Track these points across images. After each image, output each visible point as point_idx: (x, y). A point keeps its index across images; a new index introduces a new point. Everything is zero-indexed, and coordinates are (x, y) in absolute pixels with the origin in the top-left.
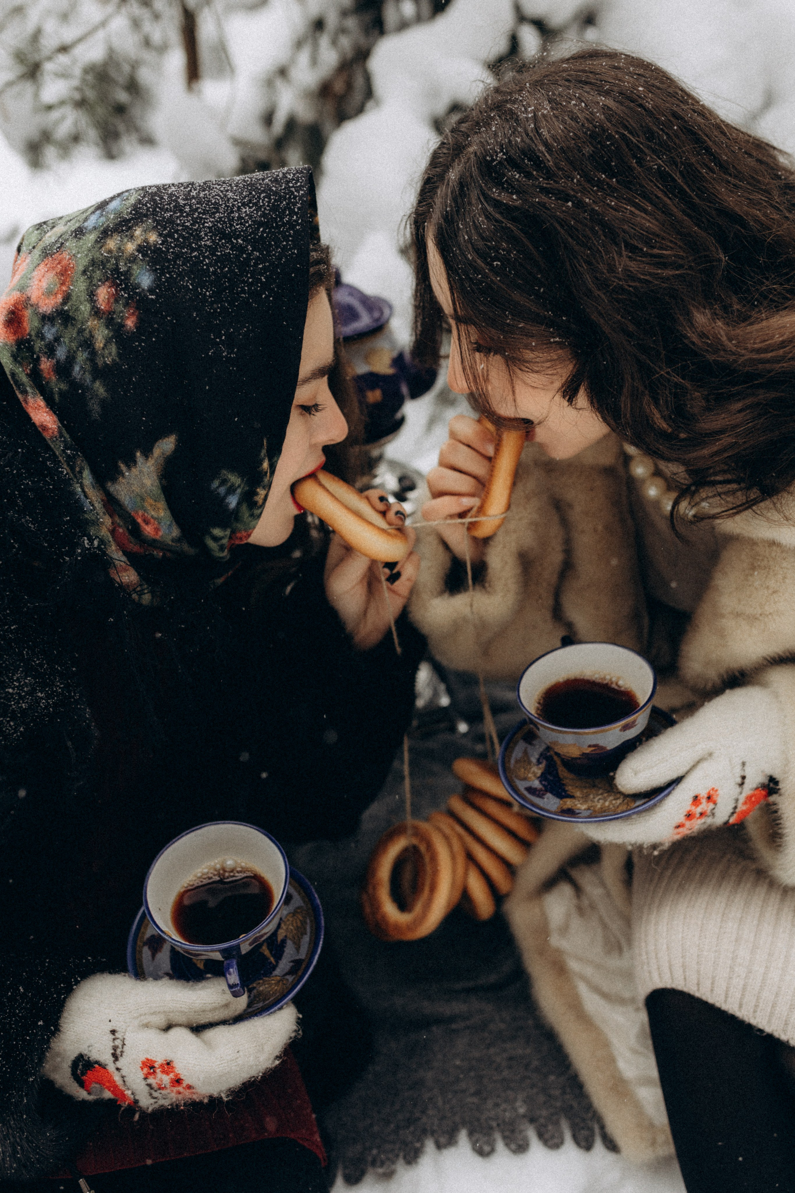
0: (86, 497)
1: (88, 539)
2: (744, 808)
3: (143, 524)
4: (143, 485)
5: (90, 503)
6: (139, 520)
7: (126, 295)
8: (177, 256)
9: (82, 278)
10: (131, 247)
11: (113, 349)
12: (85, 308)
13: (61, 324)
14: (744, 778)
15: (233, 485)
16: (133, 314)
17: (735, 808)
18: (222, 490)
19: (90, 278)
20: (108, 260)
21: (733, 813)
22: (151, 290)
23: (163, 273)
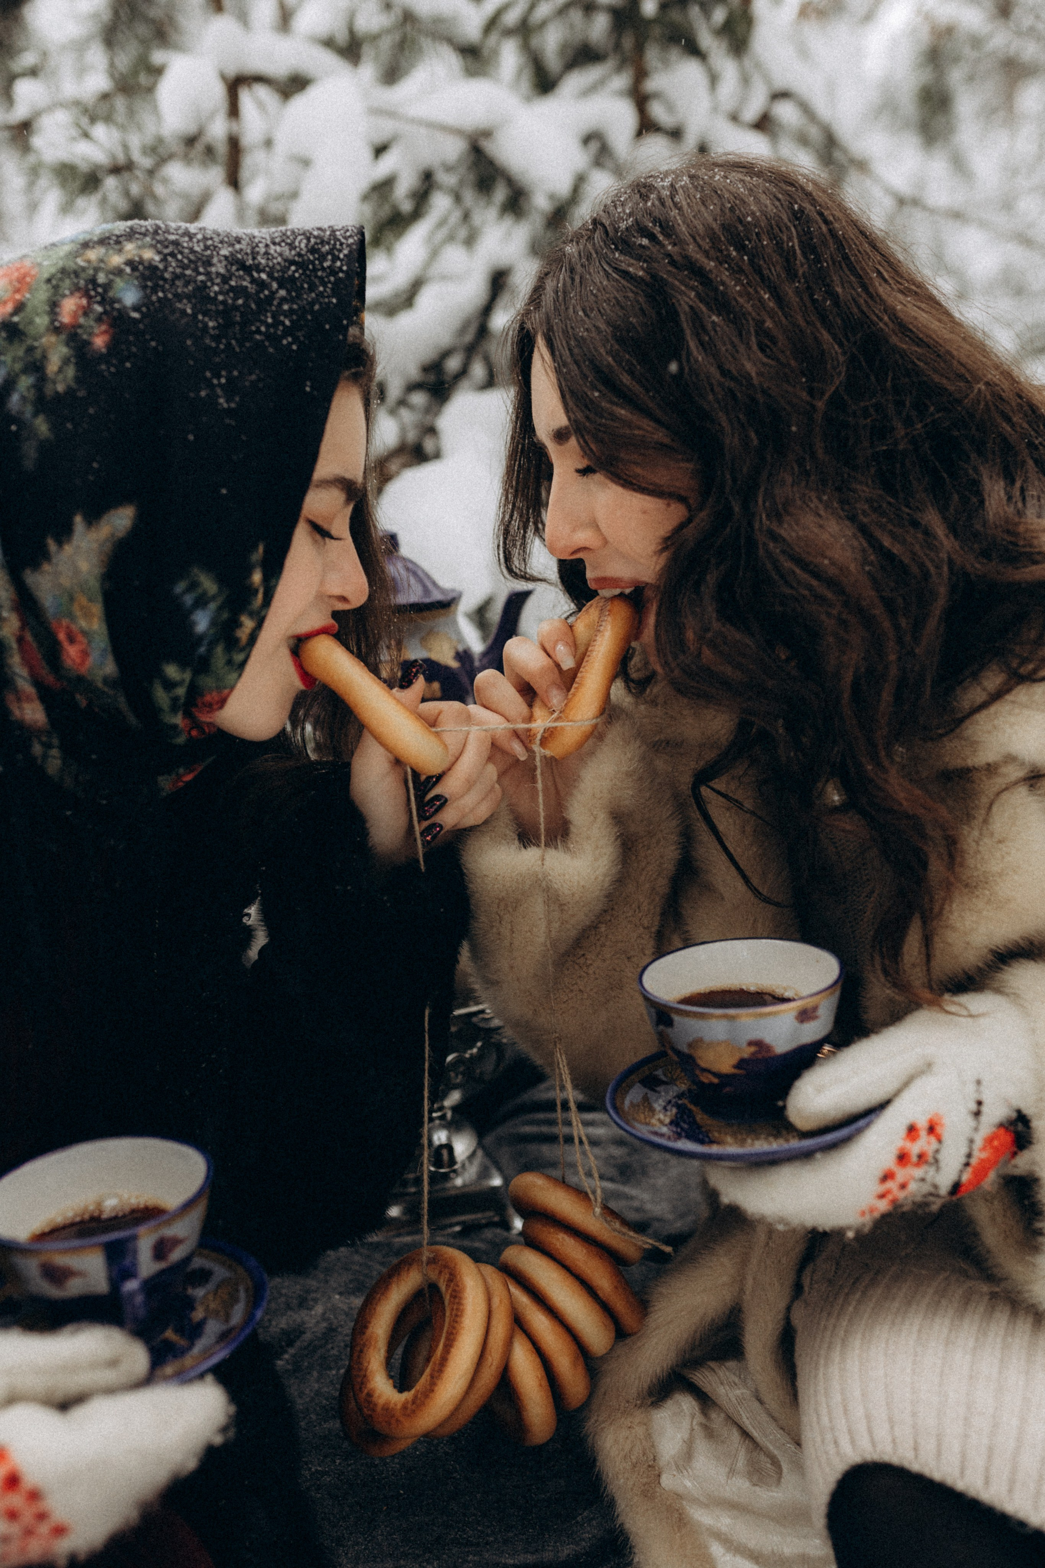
2: (984, 1155)
3: (66, 644)
4: (77, 571)
6: (62, 636)
7: (99, 310)
8: (176, 277)
9: (45, 287)
10: (117, 260)
11: (71, 372)
12: (42, 321)
14: (980, 1103)
15: (205, 593)
16: (105, 332)
17: (969, 1156)
18: (188, 599)
19: (56, 288)
20: (84, 269)
21: (967, 1164)
22: (136, 308)
23: (154, 290)
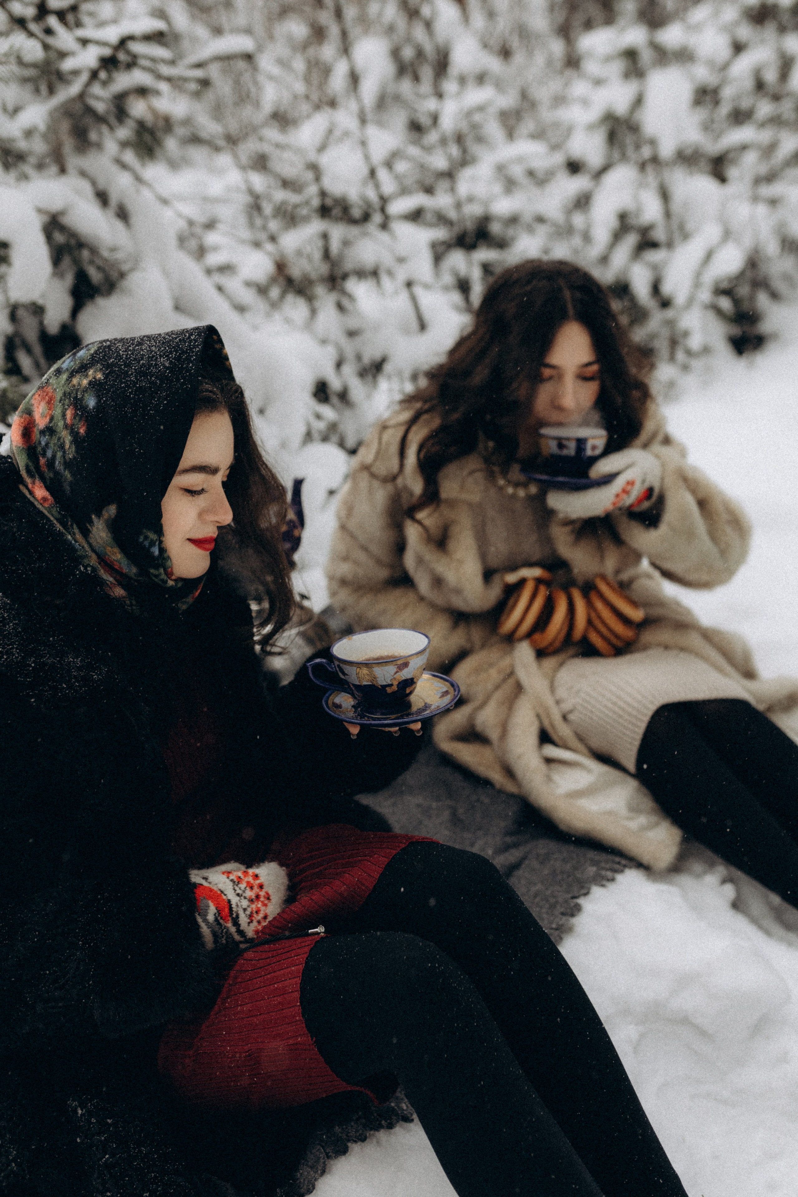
0: (76, 542)
1: (83, 566)
4: (101, 538)
5: (79, 545)
7: (80, 413)
8: (112, 387)
9: (59, 405)
10: (85, 382)
11: (74, 448)
12: (61, 424)
13: (49, 436)
15: (151, 539)
16: (84, 425)
18: (147, 543)
19: (63, 404)
20: (72, 392)
22: (95, 409)
23: (102, 398)
